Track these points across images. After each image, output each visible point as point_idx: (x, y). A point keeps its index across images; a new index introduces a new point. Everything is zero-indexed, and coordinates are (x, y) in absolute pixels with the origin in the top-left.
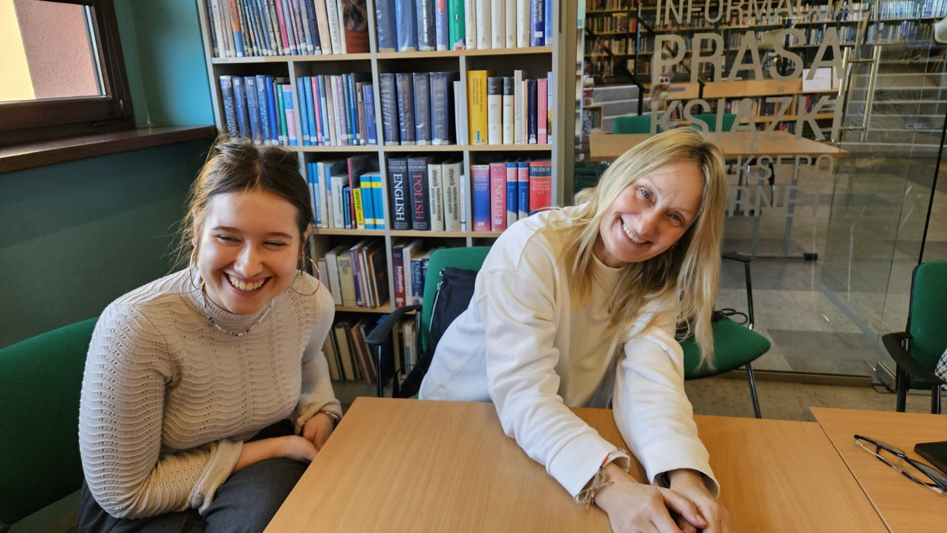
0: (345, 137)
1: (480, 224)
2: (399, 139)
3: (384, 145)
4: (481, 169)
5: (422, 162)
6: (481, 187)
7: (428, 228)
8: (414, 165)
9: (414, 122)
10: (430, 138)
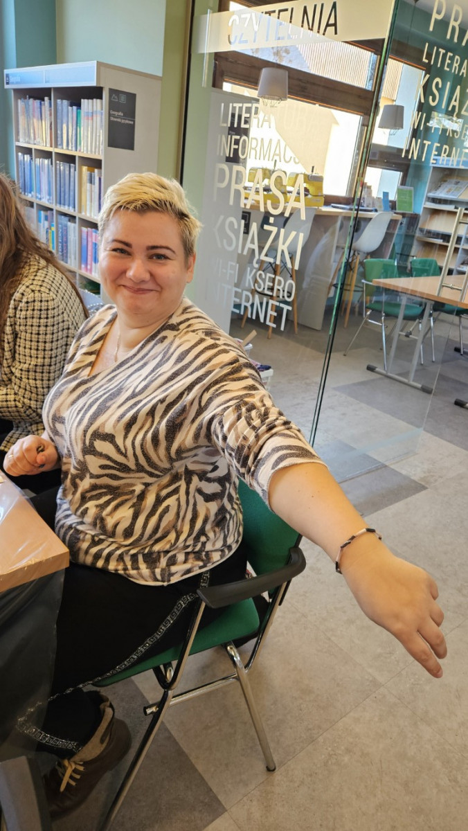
0: (48, 197)
1: (83, 266)
2: (60, 204)
3: (56, 205)
4: (84, 229)
5: (67, 219)
6: (84, 242)
7: (67, 262)
8: (64, 220)
9: (65, 195)
10: (69, 206)
